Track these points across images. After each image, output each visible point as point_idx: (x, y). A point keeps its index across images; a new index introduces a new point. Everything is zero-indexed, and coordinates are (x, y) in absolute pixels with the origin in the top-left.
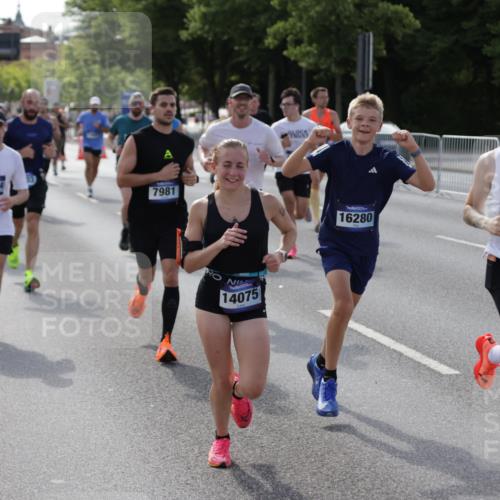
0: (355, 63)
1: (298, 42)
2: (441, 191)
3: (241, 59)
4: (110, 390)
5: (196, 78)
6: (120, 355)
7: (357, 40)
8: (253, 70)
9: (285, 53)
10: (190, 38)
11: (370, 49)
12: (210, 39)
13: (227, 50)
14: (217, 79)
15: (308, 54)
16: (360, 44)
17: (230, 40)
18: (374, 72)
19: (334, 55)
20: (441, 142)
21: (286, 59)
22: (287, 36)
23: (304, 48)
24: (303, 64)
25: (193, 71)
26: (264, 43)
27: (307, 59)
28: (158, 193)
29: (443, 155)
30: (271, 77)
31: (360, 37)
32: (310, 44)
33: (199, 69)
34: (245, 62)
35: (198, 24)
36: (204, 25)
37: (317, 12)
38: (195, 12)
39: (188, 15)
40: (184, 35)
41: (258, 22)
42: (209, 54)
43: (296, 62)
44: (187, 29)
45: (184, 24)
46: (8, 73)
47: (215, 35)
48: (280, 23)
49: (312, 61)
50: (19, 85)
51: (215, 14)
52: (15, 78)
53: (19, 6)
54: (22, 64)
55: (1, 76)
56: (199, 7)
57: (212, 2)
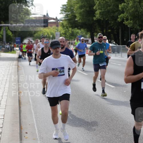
1: (127, 20)
3: (112, 25)
4: (77, 122)
6: (80, 112)
8: (115, 28)
9: (124, 23)
10: (96, 20)
12: (102, 20)
13: (107, 22)
14: (105, 31)
15: (130, 23)
17: (108, 20)
19: (138, 23)
21: (124, 25)
22: (124, 18)
23: (129, 21)
25: (98, 29)
26: (117, 20)
27: (130, 25)
30: (120, 30)
32: (131, 20)
33: (100, 28)
35: (99, 15)
36: (100, 15)
37: (132, 11)
38: (98, 12)
39: (96, 13)
40: (95, 19)
41: (115, 15)
42: (102, 24)
43: (127, 26)
44: (96, 17)
45: (95, 15)
46: (45, 31)
47: (104, 18)
48: (122, 15)
49: (131, 25)
50: (48, 34)
51: (103, 12)
52: (47, 32)
53: (47, 11)
54: (49, 28)
55: (43, 31)
56: (99, 10)
57: (102, 9)
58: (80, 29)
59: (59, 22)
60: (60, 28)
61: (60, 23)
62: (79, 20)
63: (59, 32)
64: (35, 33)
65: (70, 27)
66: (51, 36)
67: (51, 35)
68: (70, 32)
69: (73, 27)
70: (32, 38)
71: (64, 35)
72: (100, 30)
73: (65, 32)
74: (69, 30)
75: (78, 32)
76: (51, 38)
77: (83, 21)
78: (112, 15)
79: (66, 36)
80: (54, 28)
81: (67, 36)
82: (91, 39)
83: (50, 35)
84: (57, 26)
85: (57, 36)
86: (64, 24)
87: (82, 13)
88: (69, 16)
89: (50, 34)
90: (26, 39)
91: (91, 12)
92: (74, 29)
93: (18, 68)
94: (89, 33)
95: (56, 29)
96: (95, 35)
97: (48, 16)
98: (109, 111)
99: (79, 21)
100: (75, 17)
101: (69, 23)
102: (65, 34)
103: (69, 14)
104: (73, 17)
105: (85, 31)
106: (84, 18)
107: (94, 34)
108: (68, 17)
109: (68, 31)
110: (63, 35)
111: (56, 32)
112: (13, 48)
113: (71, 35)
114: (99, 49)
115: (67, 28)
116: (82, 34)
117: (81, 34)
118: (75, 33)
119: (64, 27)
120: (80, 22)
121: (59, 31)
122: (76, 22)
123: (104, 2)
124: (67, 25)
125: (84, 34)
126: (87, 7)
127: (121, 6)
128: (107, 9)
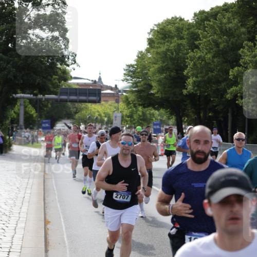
3: (215, 104)
5: (191, 114)
9: (237, 102)
10: (188, 94)
12: (198, 94)
13: (207, 100)
14: (202, 115)
17: (209, 95)
21: (238, 105)
22: (237, 94)
25: (190, 111)
26: (225, 97)
30: (230, 115)
33: (193, 109)
34: (216, 106)
35: (191, 87)
36: (194, 87)
38: (190, 81)
39: (187, 82)
40: (185, 92)
41: (221, 87)
42: (198, 103)
43: (242, 107)
44: (187, 89)
45: (185, 86)
46: (95, 109)
47: (201, 92)
48: (234, 88)
50: (100, 115)
51: (200, 82)
52: (98, 111)
53: (100, 74)
54: (102, 104)
55: (91, 110)
56: (192, 78)
57: (199, 75)
58: (158, 109)
59: (120, 93)
60: (122, 105)
61: (123, 97)
62: (158, 92)
63: (121, 112)
64: (76, 113)
65: (140, 105)
66: (106, 119)
67: (106, 116)
68: (140, 113)
69: (146, 105)
70: (71, 121)
71: (129, 119)
72: (193, 112)
73: (130, 112)
74: (138, 110)
75: (153, 114)
76: (105, 123)
77: (163, 96)
78: (214, 87)
79: (132, 119)
80: (111, 105)
81: (134, 120)
82: (176, 127)
83: (104, 118)
84: (117, 101)
85: (116, 120)
86: (130, 100)
87: (163, 81)
88: (139, 84)
89: (103, 115)
90: (60, 122)
91: (178, 80)
92: (146, 109)
93: (44, 176)
94: (174, 117)
95: (115, 108)
96: (185, 120)
97: (102, 83)
99: (156, 95)
100: (150, 87)
101: (138, 98)
102: (131, 116)
103: (139, 82)
104: (146, 86)
105: (167, 112)
106: (166, 89)
107: (183, 118)
108: (137, 86)
109: (136, 112)
110: (127, 119)
112: (37, 137)
113: (141, 120)
115: (135, 106)
116: (162, 119)
117: (159, 118)
118: (148, 116)
119: (130, 104)
120: (159, 97)
121: (120, 110)
122: (152, 96)
123: (203, 63)
124: (134, 101)
125: (165, 117)
126: (171, 71)
127: (232, 73)
128: (207, 77)
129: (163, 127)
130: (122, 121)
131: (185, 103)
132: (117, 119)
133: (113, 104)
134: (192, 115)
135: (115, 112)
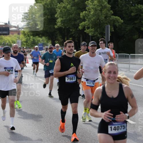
0: (105, 34)
1: (88, 28)
2: (130, 70)
3: (73, 33)
7: (105, 27)
8: (76, 36)
9: (85, 31)
10: (58, 28)
11: (109, 29)
12: (63, 28)
13: (68, 31)
14: (66, 39)
15: (92, 31)
16: (106, 28)
17: (69, 28)
18: (110, 36)
19: (99, 31)
20: (130, 56)
21: (86, 33)
22: (85, 26)
23: (91, 29)
24: (90, 34)
25: (59, 37)
26: (78, 28)
27: (91, 33)
28: (69, 79)
29: (131, 60)
30: (81, 38)
31: (106, 26)
32: (92, 28)
33: (61, 36)
35: (60, 23)
36: (62, 23)
37: (93, 19)
38: (59, 20)
39: (57, 21)
40: (56, 27)
41: (77, 22)
42: (63, 32)
43: (88, 34)
44: (57, 25)
45: (56, 23)
46: (6, 39)
47: (65, 26)
48: (83, 23)
49: (93, 33)
50: (9, 42)
51: (65, 20)
52: (8, 40)
53: (9, 19)
54: (10, 36)
55: (4, 39)
56: (60, 18)
57: (64, 17)
58: (41, 37)
59: (20, 29)
60: (21, 36)
61: (22, 31)
63: (21, 40)
65: (31, 35)
68: (32, 40)
69: (34, 35)
71: (26, 43)
72: (61, 38)
73: (26, 40)
74: (30, 38)
75: (39, 40)
77: (44, 29)
78: (73, 23)
79: (27, 44)
80: (15, 36)
81: (29, 44)
84: (19, 34)
86: (25, 32)
89: (11, 42)
91: (52, 20)
92: (35, 37)
94: (50, 41)
95: (18, 37)
96: (57, 43)
98: (69, 119)
102: (26, 42)
105: (46, 39)
106: (45, 26)
107: (55, 42)
110: (24, 43)
111: (17, 40)
113: (32, 43)
114: (49, 59)
115: (29, 36)
116: (44, 42)
117: (42, 42)
118: (36, 41)
119: (26, 35)
121: (20, 39)
123: (66, 10)
124: (28, 33)
125: (45, 42)
126: (48, 15)
127: (82, 14)
128: (68, 17)
129: (45, 47)
130: (22, 45)
131: (56, 33)
132: (19, 43)
133: (16, 36)
134: (60, 40)
135: (18, 40)
